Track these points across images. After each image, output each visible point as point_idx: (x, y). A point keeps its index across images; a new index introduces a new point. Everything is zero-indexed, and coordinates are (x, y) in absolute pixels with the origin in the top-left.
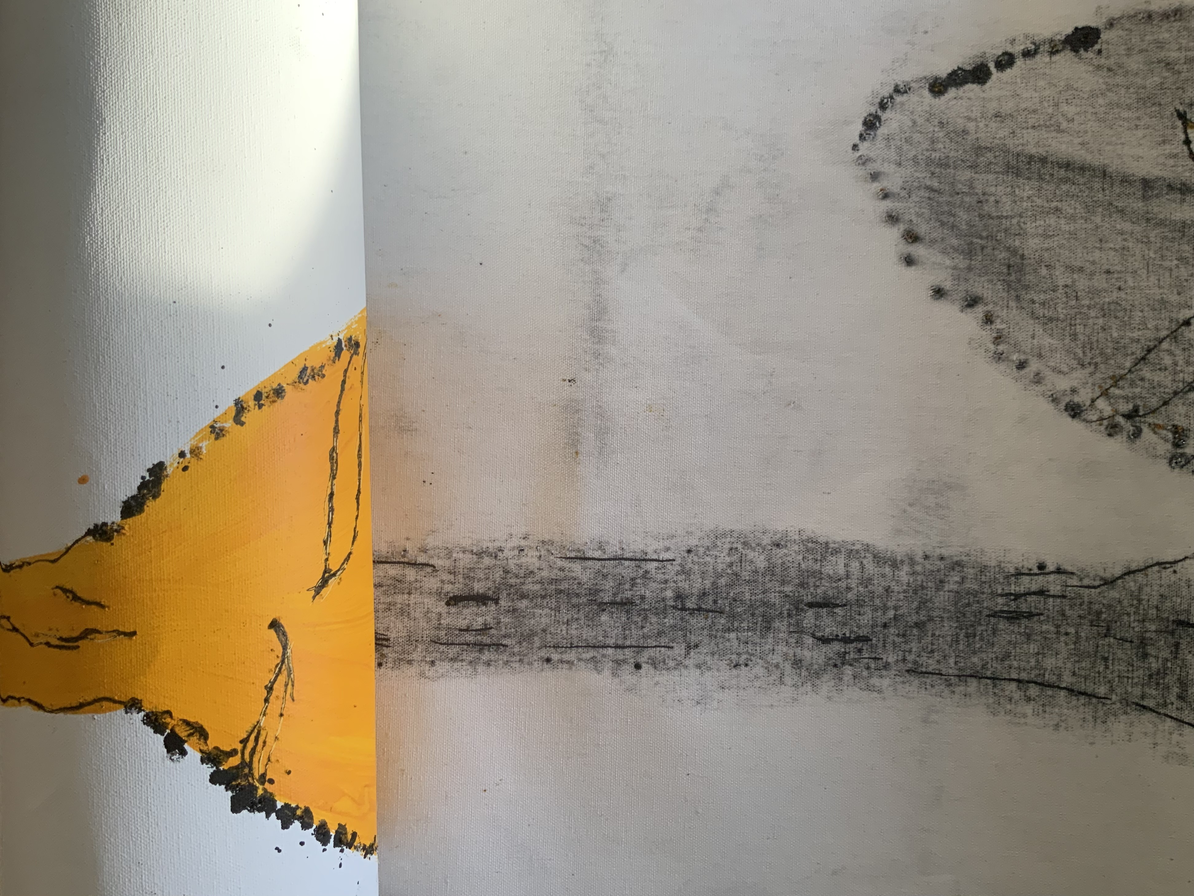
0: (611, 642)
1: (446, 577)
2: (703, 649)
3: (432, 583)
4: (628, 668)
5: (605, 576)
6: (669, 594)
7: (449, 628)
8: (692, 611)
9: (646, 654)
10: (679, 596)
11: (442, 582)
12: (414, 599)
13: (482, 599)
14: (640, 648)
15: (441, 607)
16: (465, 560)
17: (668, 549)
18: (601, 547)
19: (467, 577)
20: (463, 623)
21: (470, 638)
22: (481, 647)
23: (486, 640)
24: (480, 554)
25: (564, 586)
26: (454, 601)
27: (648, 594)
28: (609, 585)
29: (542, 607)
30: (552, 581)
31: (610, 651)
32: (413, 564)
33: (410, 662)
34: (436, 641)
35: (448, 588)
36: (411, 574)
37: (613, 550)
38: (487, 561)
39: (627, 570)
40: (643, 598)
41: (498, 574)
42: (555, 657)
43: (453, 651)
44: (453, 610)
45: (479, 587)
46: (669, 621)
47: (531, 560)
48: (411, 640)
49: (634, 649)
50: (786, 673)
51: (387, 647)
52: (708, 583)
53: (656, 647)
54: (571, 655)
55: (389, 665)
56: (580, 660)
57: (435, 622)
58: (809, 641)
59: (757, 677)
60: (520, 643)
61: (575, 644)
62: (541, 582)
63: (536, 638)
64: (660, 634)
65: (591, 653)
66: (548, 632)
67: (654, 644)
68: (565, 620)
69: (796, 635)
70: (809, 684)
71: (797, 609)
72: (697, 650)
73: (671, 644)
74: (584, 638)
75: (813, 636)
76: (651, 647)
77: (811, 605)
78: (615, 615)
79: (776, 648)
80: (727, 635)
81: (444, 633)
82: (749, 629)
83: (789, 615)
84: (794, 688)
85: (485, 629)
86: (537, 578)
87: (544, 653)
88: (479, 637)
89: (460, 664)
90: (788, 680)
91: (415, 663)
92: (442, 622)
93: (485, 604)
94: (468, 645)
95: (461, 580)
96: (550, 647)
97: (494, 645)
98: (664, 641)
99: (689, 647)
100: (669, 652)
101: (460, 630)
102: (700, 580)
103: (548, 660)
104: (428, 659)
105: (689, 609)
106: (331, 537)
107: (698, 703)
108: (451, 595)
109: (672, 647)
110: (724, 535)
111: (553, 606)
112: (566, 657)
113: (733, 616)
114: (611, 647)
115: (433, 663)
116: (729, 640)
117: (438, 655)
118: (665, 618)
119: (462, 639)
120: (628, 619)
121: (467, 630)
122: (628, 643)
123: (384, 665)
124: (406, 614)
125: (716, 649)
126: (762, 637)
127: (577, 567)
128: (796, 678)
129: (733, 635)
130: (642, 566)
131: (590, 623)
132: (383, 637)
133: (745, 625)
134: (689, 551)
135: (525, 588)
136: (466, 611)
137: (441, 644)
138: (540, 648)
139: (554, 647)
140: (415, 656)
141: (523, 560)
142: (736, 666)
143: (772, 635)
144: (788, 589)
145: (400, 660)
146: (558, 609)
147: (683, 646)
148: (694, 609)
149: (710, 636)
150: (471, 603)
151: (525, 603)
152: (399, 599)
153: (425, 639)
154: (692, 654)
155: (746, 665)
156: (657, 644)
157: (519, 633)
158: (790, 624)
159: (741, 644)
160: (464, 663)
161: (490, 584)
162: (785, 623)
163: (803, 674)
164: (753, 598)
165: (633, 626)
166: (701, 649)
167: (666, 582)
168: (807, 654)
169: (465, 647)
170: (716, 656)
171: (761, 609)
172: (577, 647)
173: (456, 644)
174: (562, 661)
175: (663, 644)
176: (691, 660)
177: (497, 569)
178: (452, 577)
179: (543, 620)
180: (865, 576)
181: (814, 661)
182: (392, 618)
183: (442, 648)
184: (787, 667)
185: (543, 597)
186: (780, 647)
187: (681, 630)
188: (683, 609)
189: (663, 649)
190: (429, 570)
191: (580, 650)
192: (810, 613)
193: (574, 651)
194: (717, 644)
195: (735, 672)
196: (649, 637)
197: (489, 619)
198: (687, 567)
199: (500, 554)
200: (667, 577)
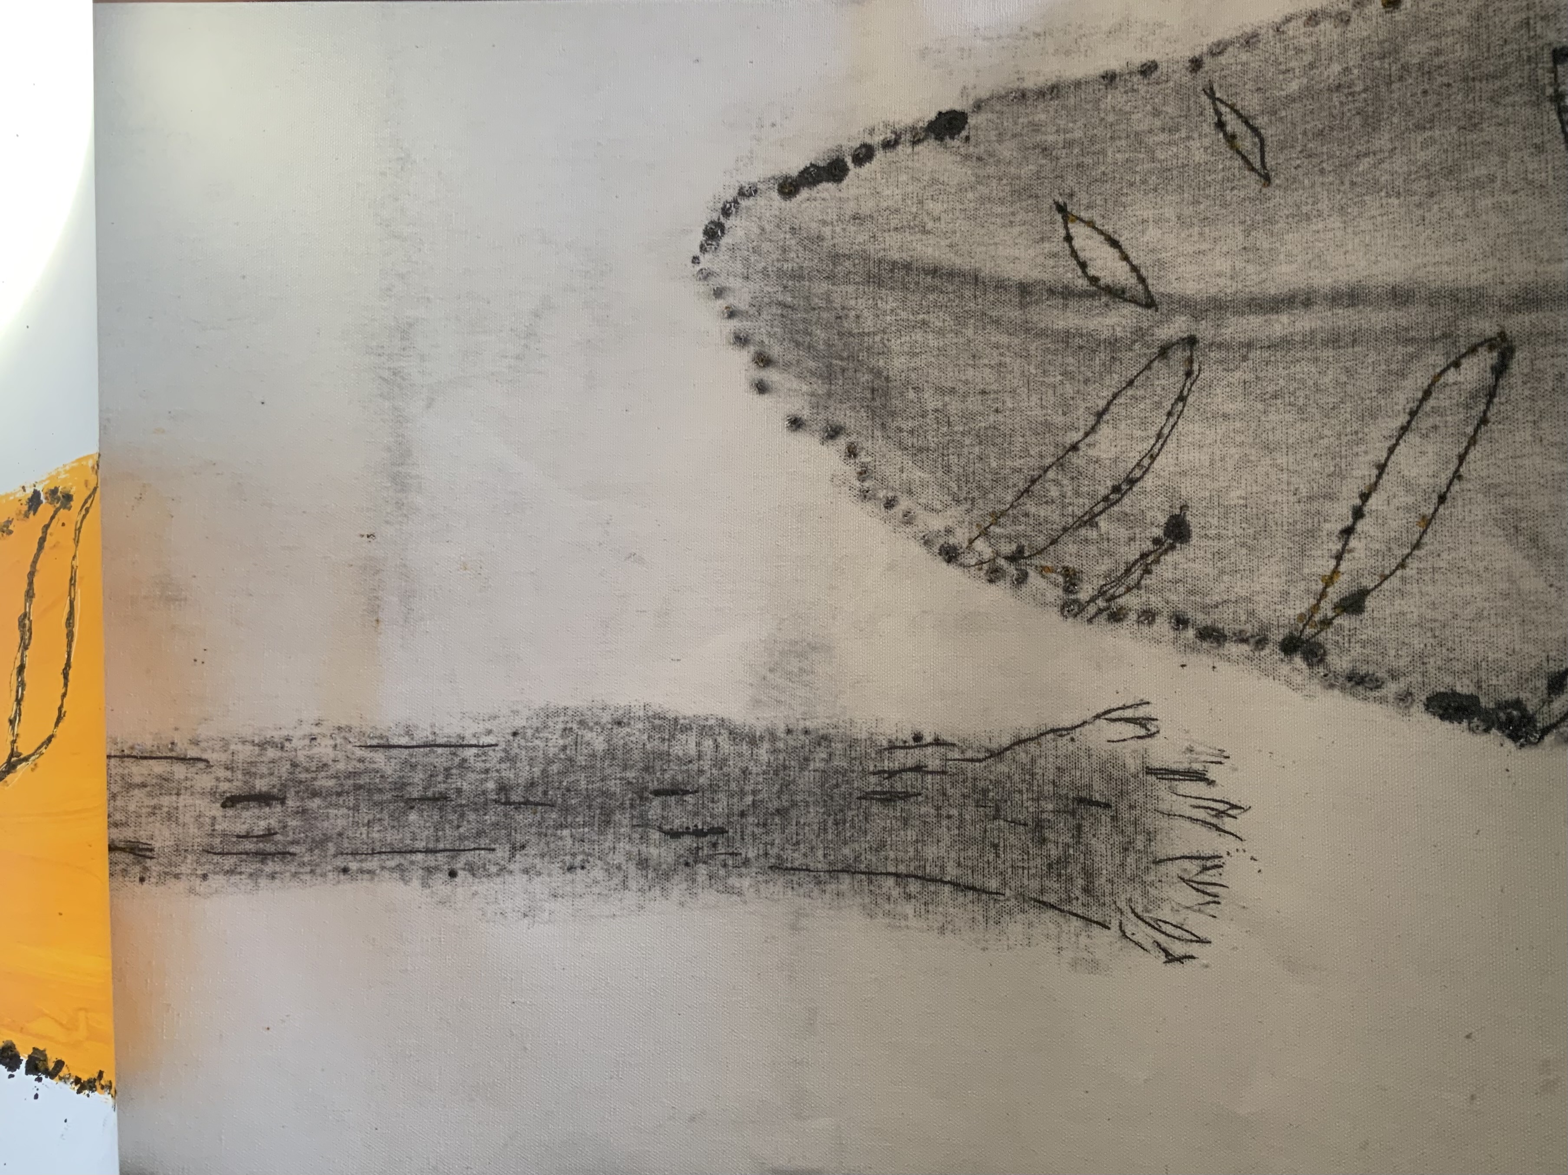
0: (420, 845)
1: (222, 773)
2: (531, 851)
3: (205, 781)
4: (443, 876)
5: (413, 767)
6: (491, 785)
7: (224, 835)
8: (518, 806)
9: (463, 859)
10: (503, 788)
11: (218, 779)
12: (184, 800)
13: (264, 799)
14: (456, 852)
15: (216, 810)
16: (245, 753)
17: (489, 732)
18: (408, 733)
19: (247, 773)
20: (242, 829)
21: (249, 846)
22: (263, 856)
23: (269, 847)
24: (262, 745)
25: (364, 780)
26: (231, 802)
27: (465, 786)
28: (418, 777)
29: (337, 806)
30: (350, 775)
31: (420, 857)
32: (183, 759)
33: (177, 876)
34: (209, 851)
35: (224, 786)
36: (180, 771)
37: (422, 735)
38: (271, 753)
39: (440, 758)
40: (459, 791)
41: (284, 769)
42: (354, 866)
43: (229, 862)
44: (230, 812)
45: (261, 785)
46: (490, 818)
47: (324, 750)
48: (180, 850)
49: (448, 853)
50: (630, 876)
51: (151, 858)
52: (537, 771)
53: (474, 849)
54: (373, 863)
55: (152, 880)
56: (383, 868)
57: (208, 828)
58: (655, 835)
59: (596, 882)
60: (311, 850)
61: (378, 850)
62: (336, 777)
63: (330, 844)
64: (479, 834)
65: (397, 860)
66: (345, 836)
67: (473, 846)
68: (366, 821)
69: (640, 830)
70: (658, 888)
71: (641, 798)
72: (524, 852)
73: (493, 846)
74: (389, 841)
75: (660, 829)
76: (469, 850)
77: (657, 793)
78: (425, 813)
79: (617, 846)
80: (559, 832)
81: (218, 840)
82: (584, 825)
83: (632, 806)
84: (640, 893)
85: (269, 834)
86: (332, 771)
87: (340, 862)
88: (261, 845)
89: (238, 877)
90: (633, 884)
91: (184, 877)
92: (217, 827)
93: (268, 805)
94: (247, 854)
95: (240, 777)
96: (347, 854)
97: (279, 853)
98: (484, 842)
99: (514, 849)
100: (490, 856)
101: (238, 836)
102: (527, 768)
103: (345, 870)
104: (199, 872)
105: (514, 803)
106: (20, 715)
107: (525, 915)
108: (228, 795)
109: (494, 850)
110: (557, 714)
111: (351, 805)
112: (366, 866)
113: (566, 810)
114: (421, 852)
115: (205, 877)
116: (561, 838)
117: (212, 867)
118: (485, 814)
119: (240, 848)
120: (441, 818)
121: (247, 836)
122: (441, 846)
123: (147, 881)
124: (173, 819)
125: (546, 849)
126: (601, 833)
127: (379, 757)
128: (642, 881)
129: (566, 832)
130: (458, 753)
131: (396, 824)
132: (146, 846)
133: (580, 819)
134: (515, 734)
135: (317, 784)
136: (246, 814)
137: (215, 854)
138: (335, 856)
139: (352, 854)
140: (184, 869)
141: (315, 750)
142: (571, 869)
143: (612, 830)
144: (630, 775)
145: (166, 873)
146: (356, 808)
147: (508, 847)
148: (520, 803)
149: (540, 834)
150: (252, 804)
151: (317, 801)
152: (166, 801)
153: (196, 848)
154: (518, 856)
155: (583, 868)
156: (476, 846)
157: (309, 840)
158: (632, 817)
159: (576, 843)
160: (243, 877)
161: (275, 780)
162: (627, 815)
163: (650, 877)
164: (590, 787)
165: (447, 826)
166: (529, 850)
167: (487, 771)
168: (654, 851)
169: (244, 857)
170: (547, 859)
171: (599, 800)
172: (380, 853)
173: (234, 854)
174: (362, 871)
175: (483, 846)
176: (517, 864)
177: (284, 762)
178: (228, 774)
179: (339, 821)
180: (720, 756)
181: (662, 860)
182: (158, 824)
183: (216, 858)
184: (632, 869)
185: (339, 794)
186: (621, 844)
187: (506, 828)
188: (508, 803)
189: (483, 852)
190: (202, 765)
191: (384, 857)
192: (657, 802)
193: (376, 858)
194: (548, 844)
195: (569, 876)
196: (466, 838)
197: (273, 822)
198: (513, 753)
199: (287, 744)
200: (488, 765)
